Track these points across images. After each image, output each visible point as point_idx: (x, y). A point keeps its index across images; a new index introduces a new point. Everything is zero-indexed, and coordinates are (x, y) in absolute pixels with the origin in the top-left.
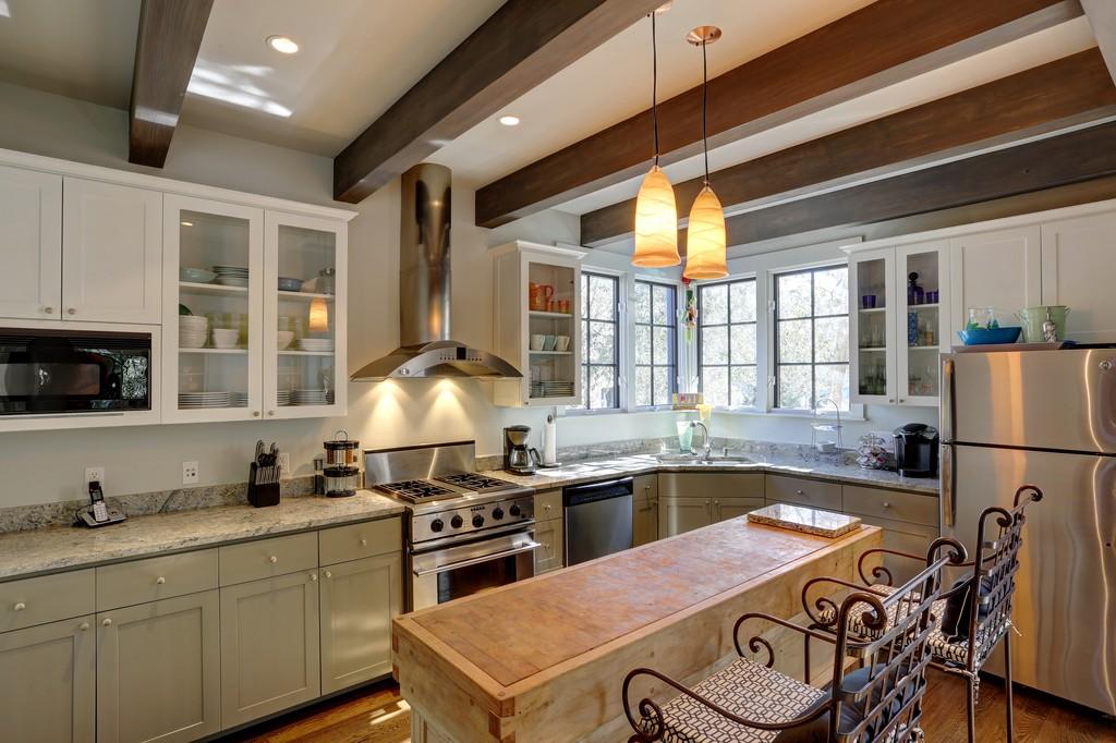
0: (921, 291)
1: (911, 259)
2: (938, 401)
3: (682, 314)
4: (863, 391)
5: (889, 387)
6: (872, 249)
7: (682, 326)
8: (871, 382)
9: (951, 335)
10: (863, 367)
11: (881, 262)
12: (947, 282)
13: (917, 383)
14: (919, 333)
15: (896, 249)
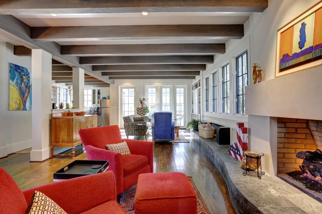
0: (99, 93)
1: (98, 90)
2: (99, 104)
3: (68, 93)
4: (93, 103)
5: (96, 103)
6: (95, 88)
7: (68, 95)
8: (94, 103)
9: (101, 98)
10: (93, 101)
11: (95, 90)
12: (101, 92)
13: (98, 103)
14: (99, 98)
15: (97, 89)
